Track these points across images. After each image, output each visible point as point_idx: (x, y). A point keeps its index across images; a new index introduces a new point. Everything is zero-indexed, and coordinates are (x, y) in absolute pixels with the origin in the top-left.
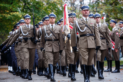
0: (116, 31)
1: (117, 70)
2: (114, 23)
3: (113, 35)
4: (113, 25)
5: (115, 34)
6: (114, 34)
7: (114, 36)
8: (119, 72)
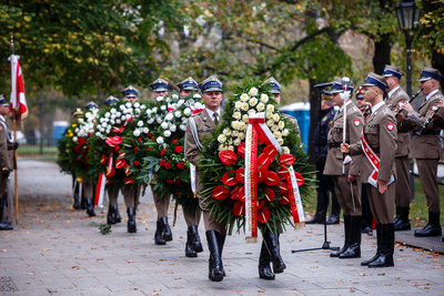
0: (385, 118)
1: (382, 259)
2: (377, 89)
3: (374, 131)
4: (372, 96)
5: (381, 130)
6: (379, 129)
7: (377, 135)
8: (389, 263)
